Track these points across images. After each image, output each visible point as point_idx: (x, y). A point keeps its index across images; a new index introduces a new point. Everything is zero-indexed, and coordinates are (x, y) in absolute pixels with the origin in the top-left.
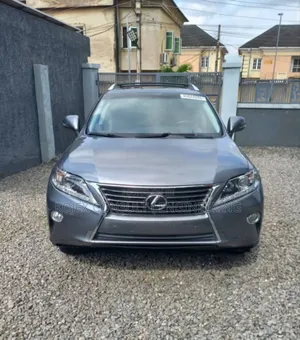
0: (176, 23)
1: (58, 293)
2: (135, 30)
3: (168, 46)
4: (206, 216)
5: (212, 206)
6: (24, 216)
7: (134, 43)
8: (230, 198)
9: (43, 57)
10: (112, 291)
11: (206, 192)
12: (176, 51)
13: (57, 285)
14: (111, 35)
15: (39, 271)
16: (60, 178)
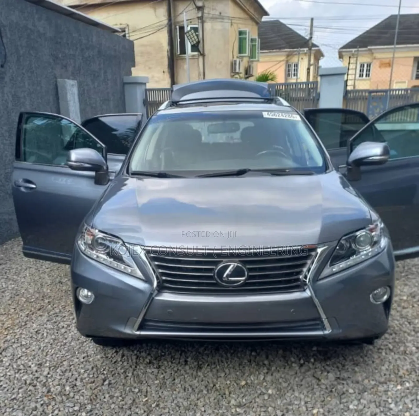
0: (252, 19)
1: (89, 407)
2: (196, 30)
3: (241, 50)
4: (308, 293)
5: (316, 277)
6: (46, 290)
7: (195, 47)
8: (343, 265)
9: (70, 69)
10: (169, 404)
11: (307, 258)
12: (252, 56)
13: (88, 393)
14: (163, 37)
15: (64, 372)
16: (89, 239)
